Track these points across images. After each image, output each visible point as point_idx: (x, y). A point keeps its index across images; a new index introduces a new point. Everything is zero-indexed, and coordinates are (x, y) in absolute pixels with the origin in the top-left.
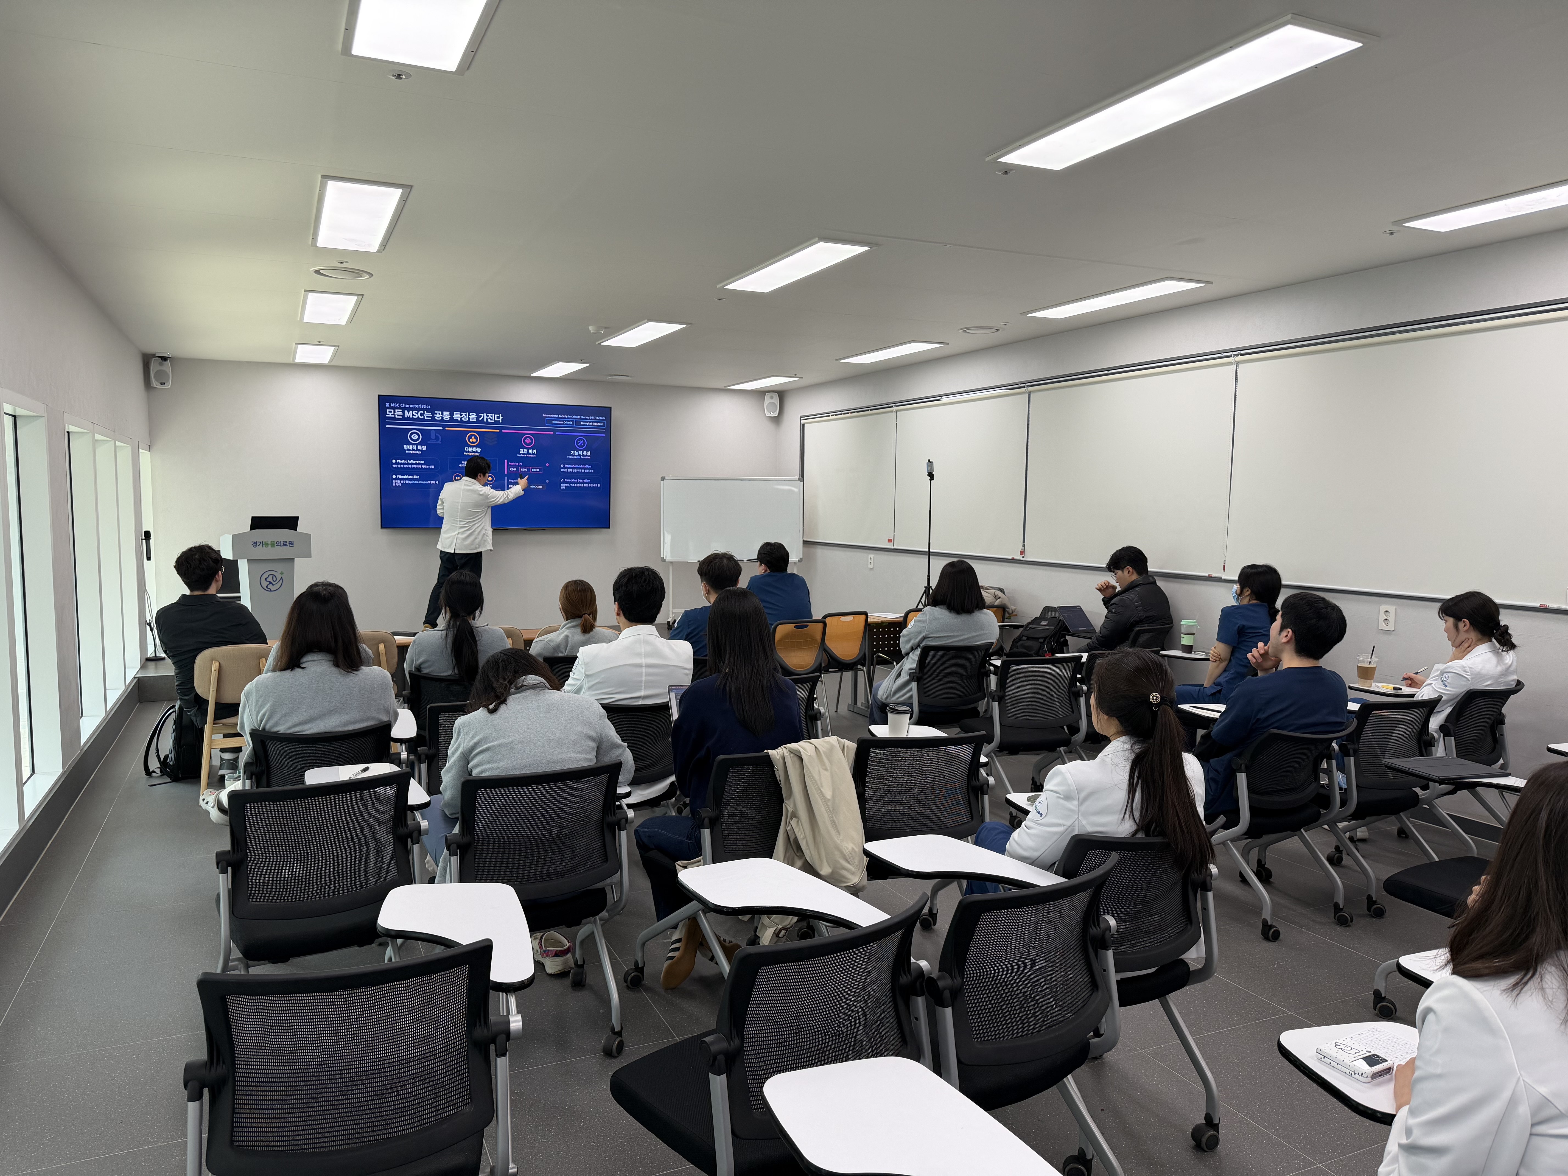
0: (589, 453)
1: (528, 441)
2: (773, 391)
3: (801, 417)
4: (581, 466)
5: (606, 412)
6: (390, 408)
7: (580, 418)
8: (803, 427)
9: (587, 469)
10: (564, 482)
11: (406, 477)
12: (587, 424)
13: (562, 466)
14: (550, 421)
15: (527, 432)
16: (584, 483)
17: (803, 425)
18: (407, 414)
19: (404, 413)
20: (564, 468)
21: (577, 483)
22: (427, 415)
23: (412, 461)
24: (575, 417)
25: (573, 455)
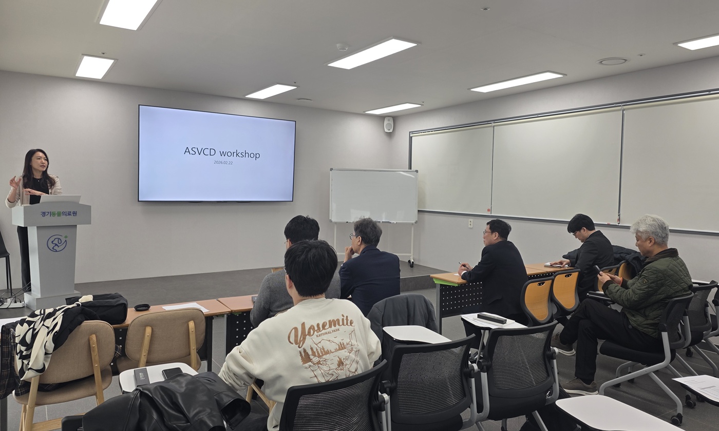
2: (389, 116)
3: (410, 132)
8: (411, 138)
17: (411, 137)
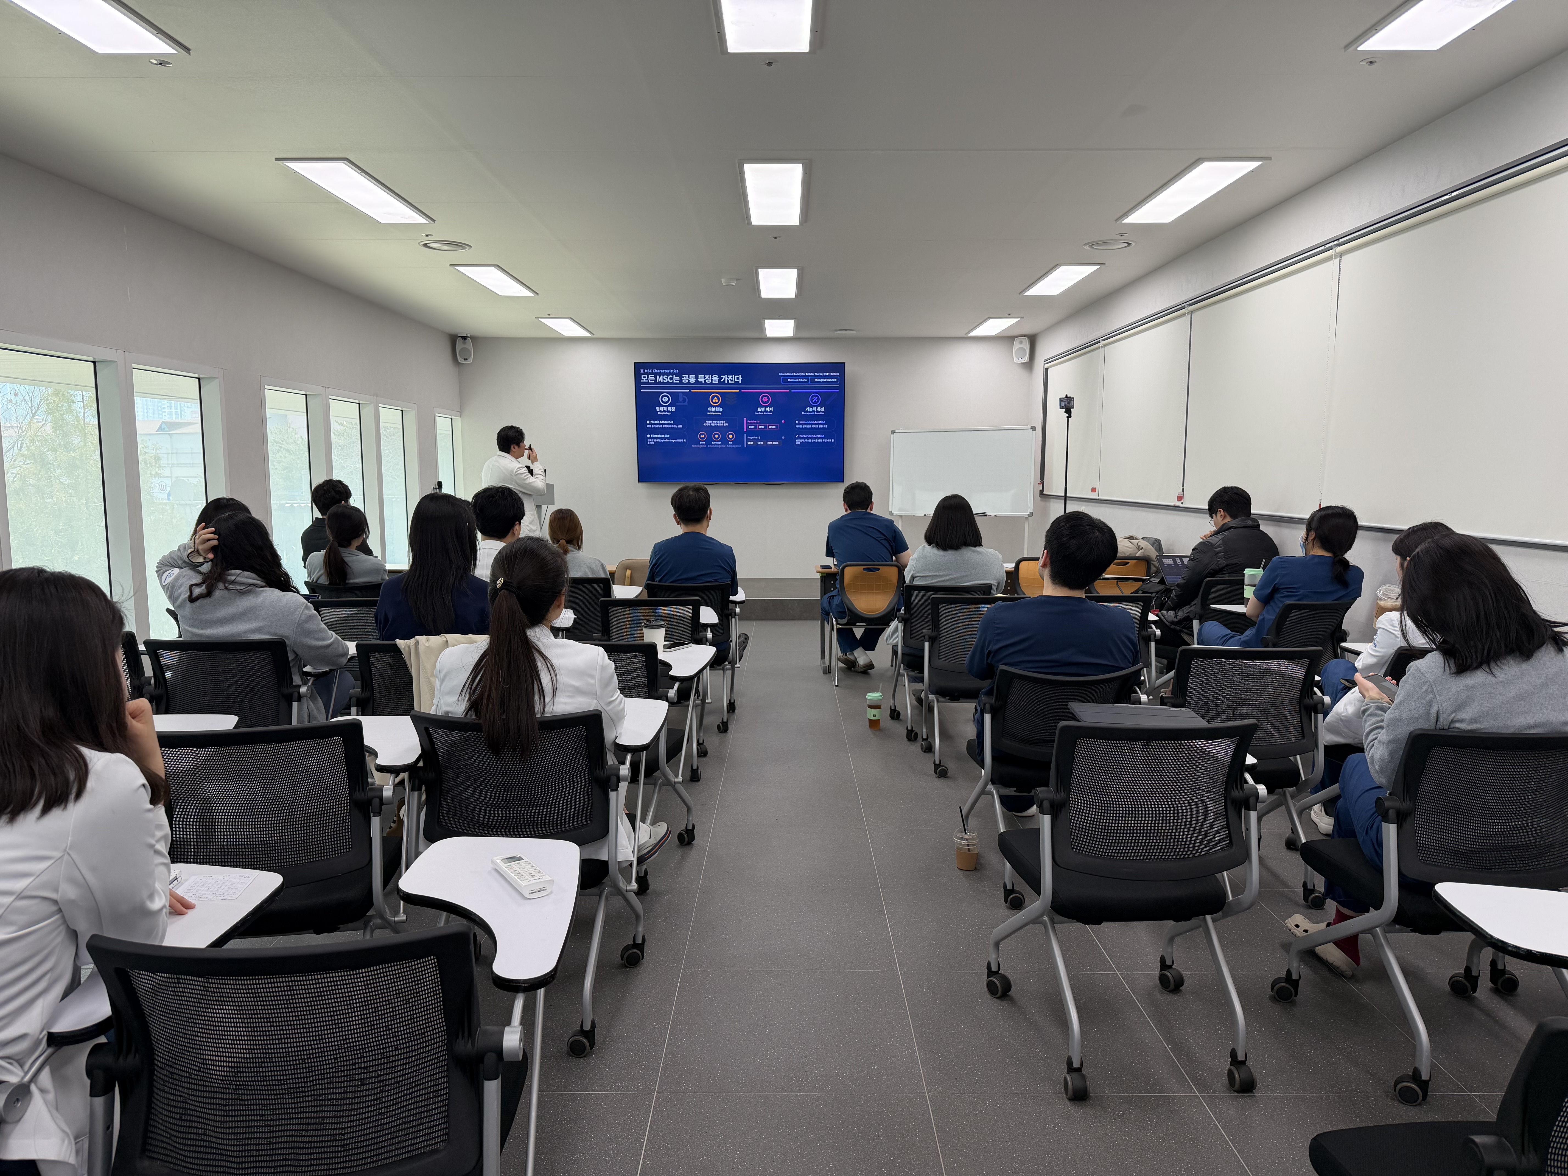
0: (823, 409)
1: (765, 399)
2: (1025, 336)
3: (1045, 361)
4: (815, 422)
5: (839, 368)
6: (644, 374)
7: (814, 375)
8: (1046, 369)
9: (821, 425)
10: (799, 438)
11: (658, 436)
12: (822, 380)
13: (797, 422)
14: (785, 380)
15: (765, 391)
16: (818, 438)
18: (659, 379)
19: (655, 377)
20: (799, 424)
21: (812, 438)
22: (676, 378)
23: (663, 422)
24: (809, 374)
25: (807, 412)
